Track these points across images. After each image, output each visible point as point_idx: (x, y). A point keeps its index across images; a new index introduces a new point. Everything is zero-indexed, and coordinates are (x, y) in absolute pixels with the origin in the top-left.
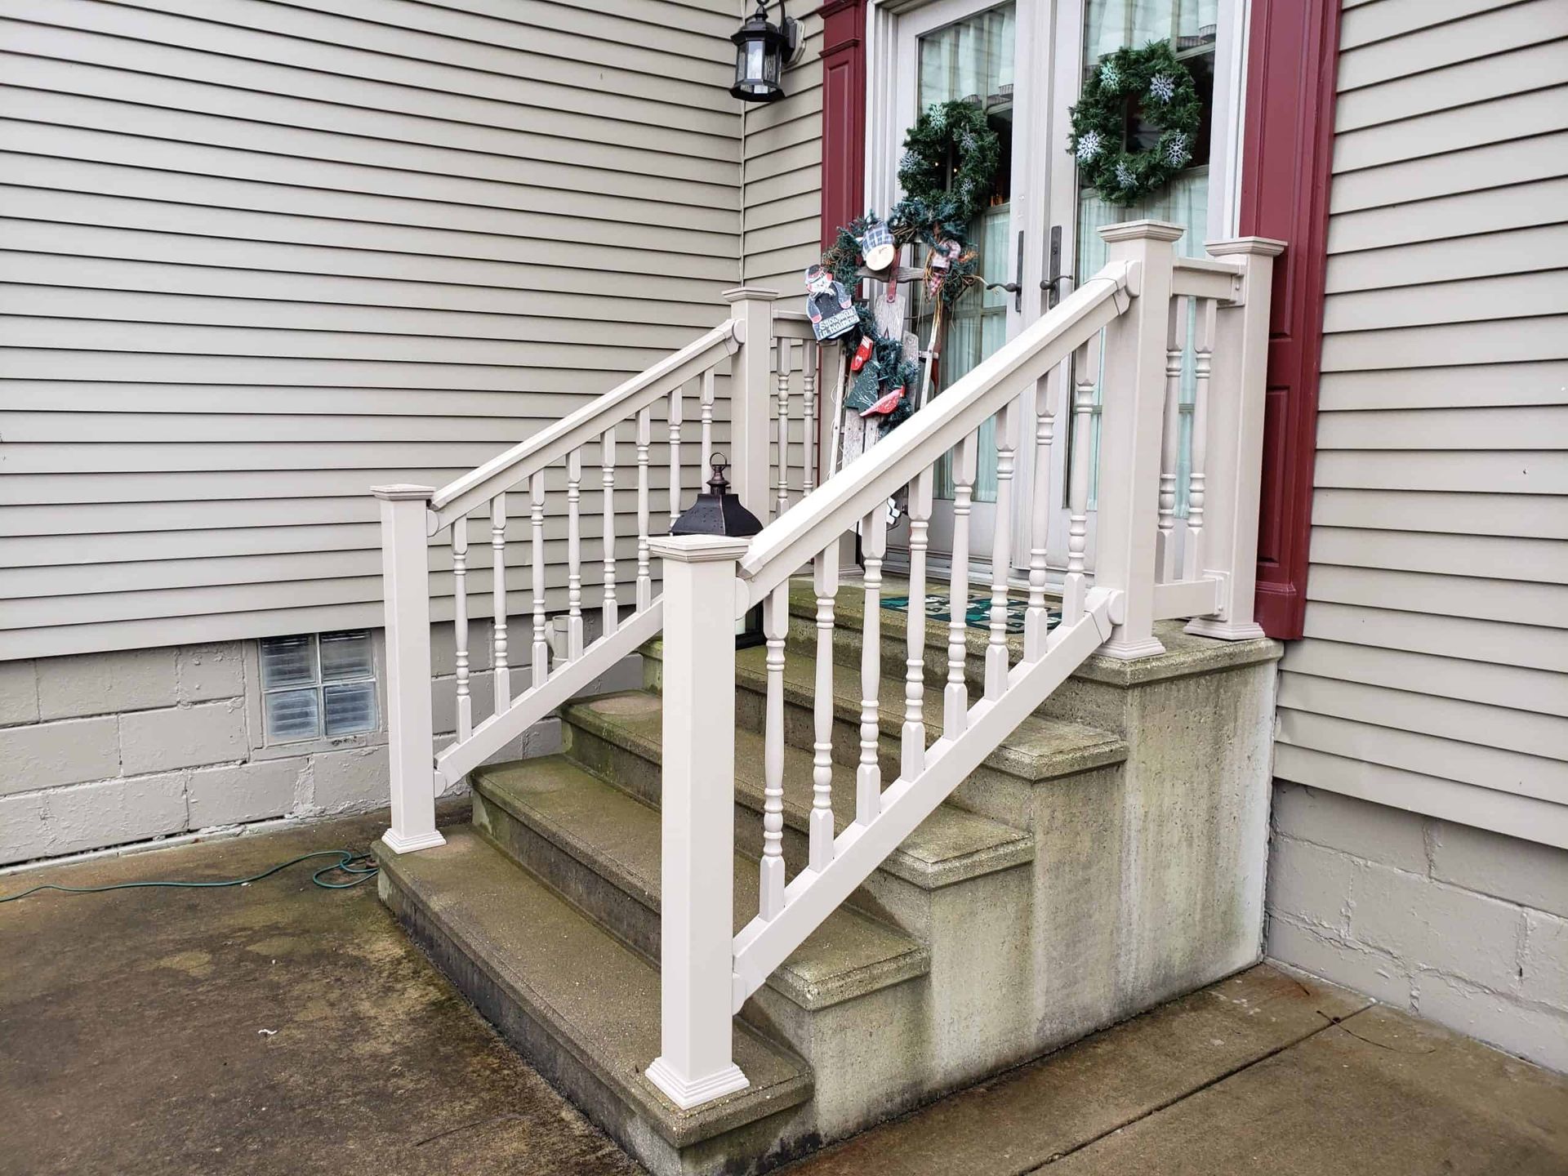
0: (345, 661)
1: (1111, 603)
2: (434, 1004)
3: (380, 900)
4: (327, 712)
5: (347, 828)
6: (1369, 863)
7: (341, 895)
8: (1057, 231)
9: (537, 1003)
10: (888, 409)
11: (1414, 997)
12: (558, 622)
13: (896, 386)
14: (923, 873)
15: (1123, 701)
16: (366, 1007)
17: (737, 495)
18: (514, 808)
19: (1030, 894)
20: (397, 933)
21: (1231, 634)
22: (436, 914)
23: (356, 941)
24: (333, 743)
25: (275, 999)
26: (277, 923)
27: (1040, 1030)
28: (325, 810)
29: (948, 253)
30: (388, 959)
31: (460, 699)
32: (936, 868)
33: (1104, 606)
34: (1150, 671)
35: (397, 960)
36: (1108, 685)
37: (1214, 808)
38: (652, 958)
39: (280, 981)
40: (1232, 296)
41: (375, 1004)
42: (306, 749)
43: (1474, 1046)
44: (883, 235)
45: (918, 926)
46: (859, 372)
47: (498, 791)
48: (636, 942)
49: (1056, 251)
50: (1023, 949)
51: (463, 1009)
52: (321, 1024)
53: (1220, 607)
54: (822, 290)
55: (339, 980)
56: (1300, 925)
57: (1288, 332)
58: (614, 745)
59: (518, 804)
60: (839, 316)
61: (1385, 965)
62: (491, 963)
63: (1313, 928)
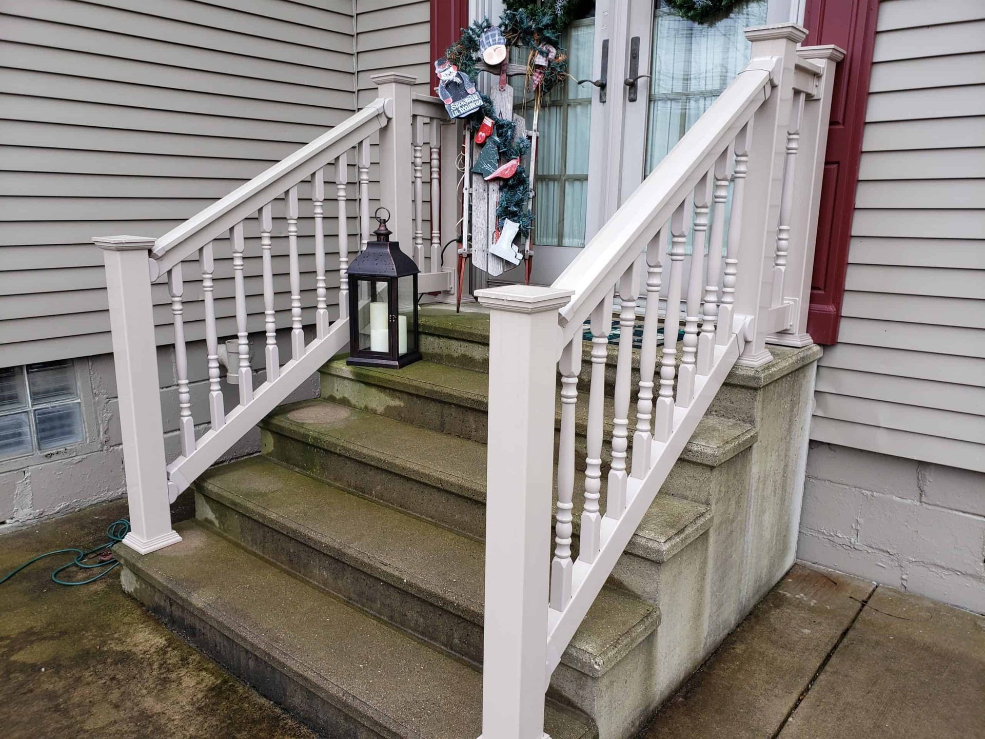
0: (52, 386)
1: (747, 326)
2: (212, 689)
3: (124, 592)
4: (40, 431)
5: (67, 526)
6: (875, 494)
7: (84, 592)
8: (635, 42)
9: (334, 691)
10: (508, 175)
11: (903, 579)
12: (231, 344)
13: (513, 157)
14: (658, 551)
15: (754, 399)
16: (150, 703)
17: (397, 243)
18: (246, 508)
19: (706, 550)
20: (152, 622)
21: (800, 343)
22: (200, 609)
23: (116, 636)
24: (46, 456)
25: (57, 709)
26: (31, 628)
27: (705, 644)
28: (43, 512)
29: (548, 55)
30: (152, 650)
31: (185, 420)
32: (668, 545)
33: (743, 329)
34: (771, 375)
35: (161, 649)
36: (743, 387)
37: (786, 466)
38: (410, 631)
39: (57, 689)
40: (814, 91)
41: (158, 699)
42: (22, 464)
43: (953, 610)
44: (497, 37)
45: (648, 589)
46: (482, 145)
47: (225, 494)
48: (391, 618)
49: (634, 56)
50: (701, 591)
51: (240, 690)
52: (113, 729)
53: (791, 324)
54: (450, 78)
55: (113, 679)
56: (821, 536)
57: (841, 121)
58: (320, 448)
59: (250, 505)
60: (467, 100)
61: (883, 560)
62: (273, 654)
63: (830, 538)
